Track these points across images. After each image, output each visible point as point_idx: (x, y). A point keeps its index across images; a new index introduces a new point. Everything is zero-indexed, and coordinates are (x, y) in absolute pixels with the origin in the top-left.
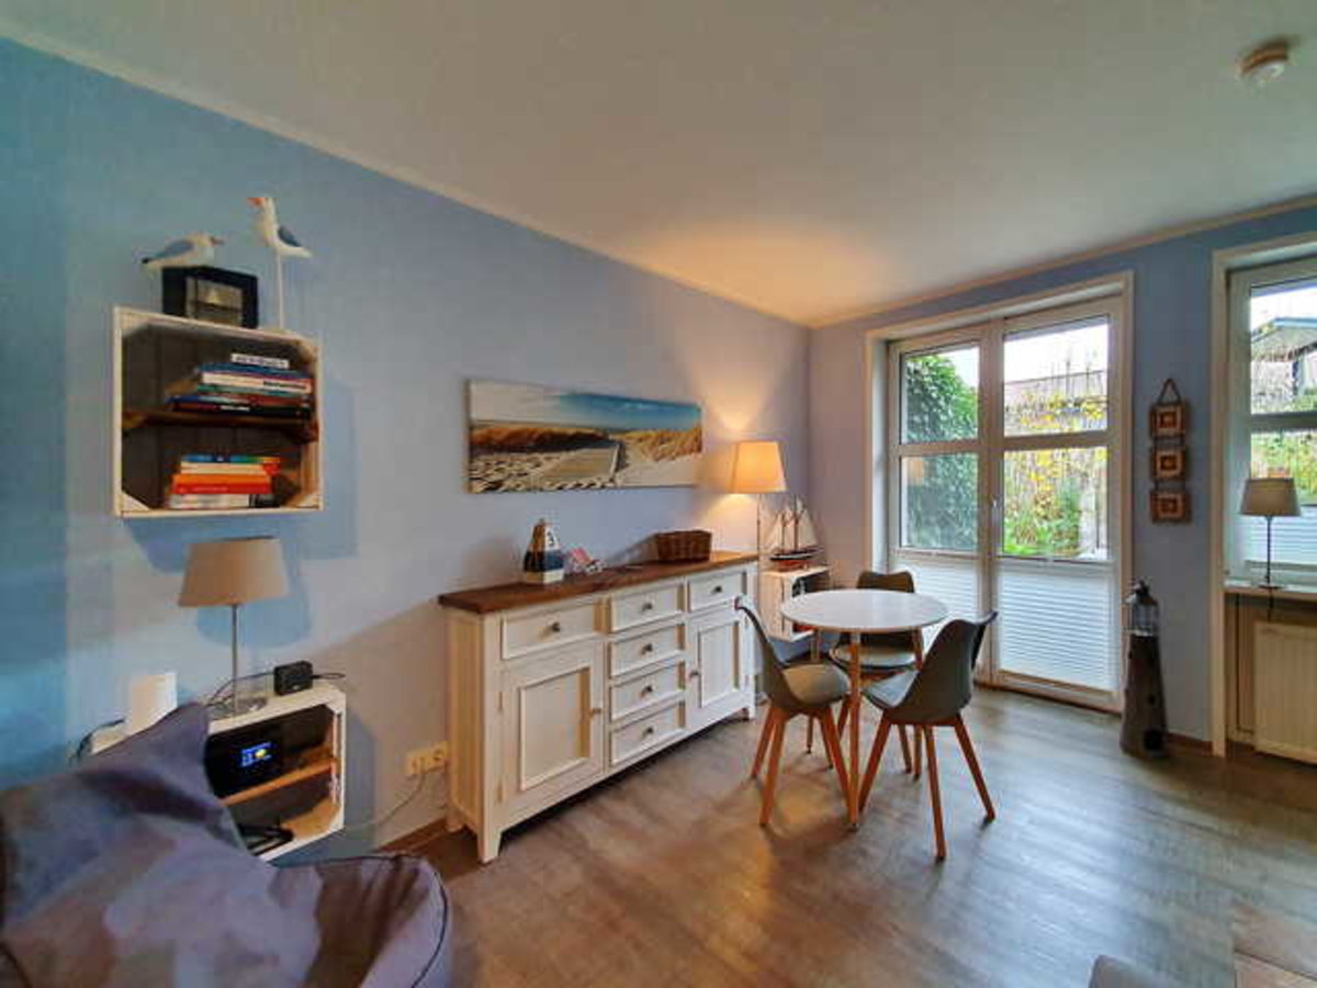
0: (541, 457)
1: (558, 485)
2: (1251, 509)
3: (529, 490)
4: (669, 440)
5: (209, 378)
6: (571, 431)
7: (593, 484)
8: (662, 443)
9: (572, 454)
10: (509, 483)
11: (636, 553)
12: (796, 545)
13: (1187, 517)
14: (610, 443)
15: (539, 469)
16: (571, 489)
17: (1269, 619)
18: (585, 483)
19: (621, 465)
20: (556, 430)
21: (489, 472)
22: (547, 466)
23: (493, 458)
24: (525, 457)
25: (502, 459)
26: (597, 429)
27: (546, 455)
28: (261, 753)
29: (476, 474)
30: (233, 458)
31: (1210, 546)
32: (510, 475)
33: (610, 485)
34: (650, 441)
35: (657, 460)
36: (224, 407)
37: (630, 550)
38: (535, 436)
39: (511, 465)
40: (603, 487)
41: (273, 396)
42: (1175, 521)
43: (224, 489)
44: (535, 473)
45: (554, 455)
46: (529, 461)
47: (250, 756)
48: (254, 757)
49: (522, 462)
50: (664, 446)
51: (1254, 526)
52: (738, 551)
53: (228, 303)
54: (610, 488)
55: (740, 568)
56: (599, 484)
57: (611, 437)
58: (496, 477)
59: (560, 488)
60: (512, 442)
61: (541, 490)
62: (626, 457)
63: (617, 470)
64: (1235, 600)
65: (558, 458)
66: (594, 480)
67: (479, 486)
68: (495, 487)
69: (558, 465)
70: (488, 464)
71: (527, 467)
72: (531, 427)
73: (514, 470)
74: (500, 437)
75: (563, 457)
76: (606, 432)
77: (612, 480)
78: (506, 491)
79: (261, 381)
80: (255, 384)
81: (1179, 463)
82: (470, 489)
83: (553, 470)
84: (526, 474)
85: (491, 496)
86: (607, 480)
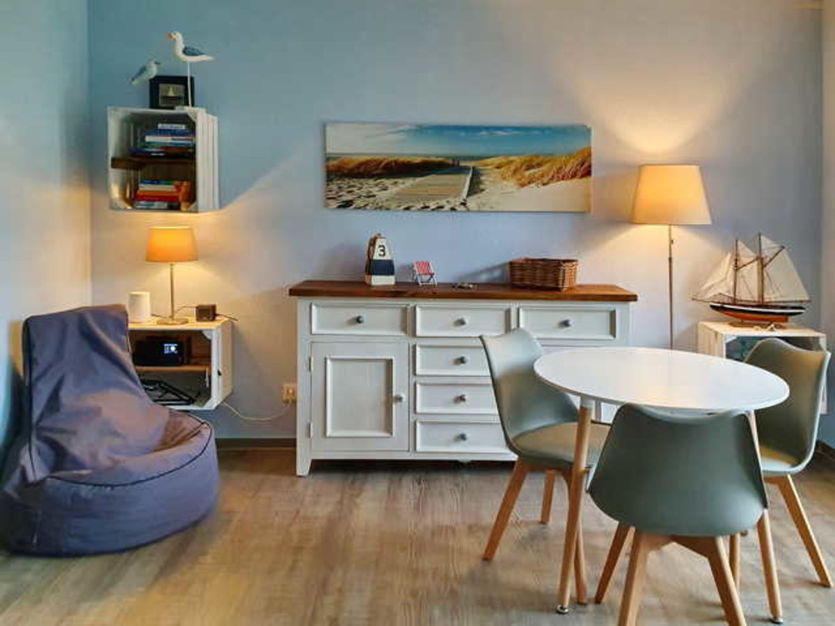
0: (387, 182)
1: (406, 206)
3: (376, 209)
4: (539, 165)
5: (148, 139)
6: (418, 160)
7: (442, 207)
8: (529, 168)
9: (419, 180)
10: (359, 203)
11: (497, 274)
12: (762, 296)
14: (463, 170)
15: (385, 192)
16: (419, 210)
18: (432, 205)
19: (474, 189)
20: (402, 159)
21: (340, 194)
22: (393, 190)
23: (345, 183)
24: (371, 182)
25: (352, 184)
26: (448, 158)
27: (392, 181)
28: (173, 349)
29: (331, 195)
30: (162, 182)
32: (359, 197)
33: (462, 208)
34: (513, 167)
35: (523, 185)
36: (154, 154)
37: (490, 270)
38: (383, 164)
39: (360, 189)
40: (453, 209)
41: (177, 147)
43: (157, 199)
44: (382, 195)
45: (400, 181)
46: (376, 185)
47: (168, 348)
48: (170, 350)
49: (370, 185)
50: (532, 171)
52: (626, 288)
53: (178, 95)
54: (461, 212)
55: (610, 306)
56: (447, 207)
57: (463, 164)
58: (349, 197)
59: (408, 209)
60: (362, 169)
61: (388, 209)
62: (481, 182)
63: (469, 195)
65: (403, 183)
66: (443, 202)
67: (334, 204)
68: (347, 204)
69: (403, 189)
70: (340, 188)
71: (375, 190)
72: (381, 158)
73: (364, 192)
74: (351, 166)
75: (408, 183)
76: (457, 159)
77: (464, 204)
78: (356, 208)
79: (170, 138)
80: (167, 140)
82: (327, 205)
83: (398, 194)
84: (374, 196)
85: (342, 211)
86: (458, 203)
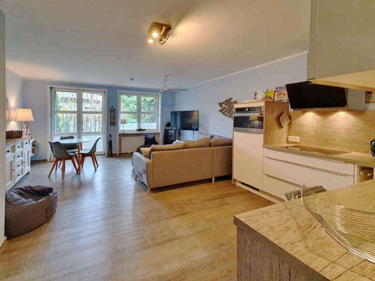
2: (121, 123)
13: (114, 125)
17: (123, 137)
31: (117, 128)
42: (113, 125)
51: (122, 125)
64: (120, 135)
81: (114, 117)
